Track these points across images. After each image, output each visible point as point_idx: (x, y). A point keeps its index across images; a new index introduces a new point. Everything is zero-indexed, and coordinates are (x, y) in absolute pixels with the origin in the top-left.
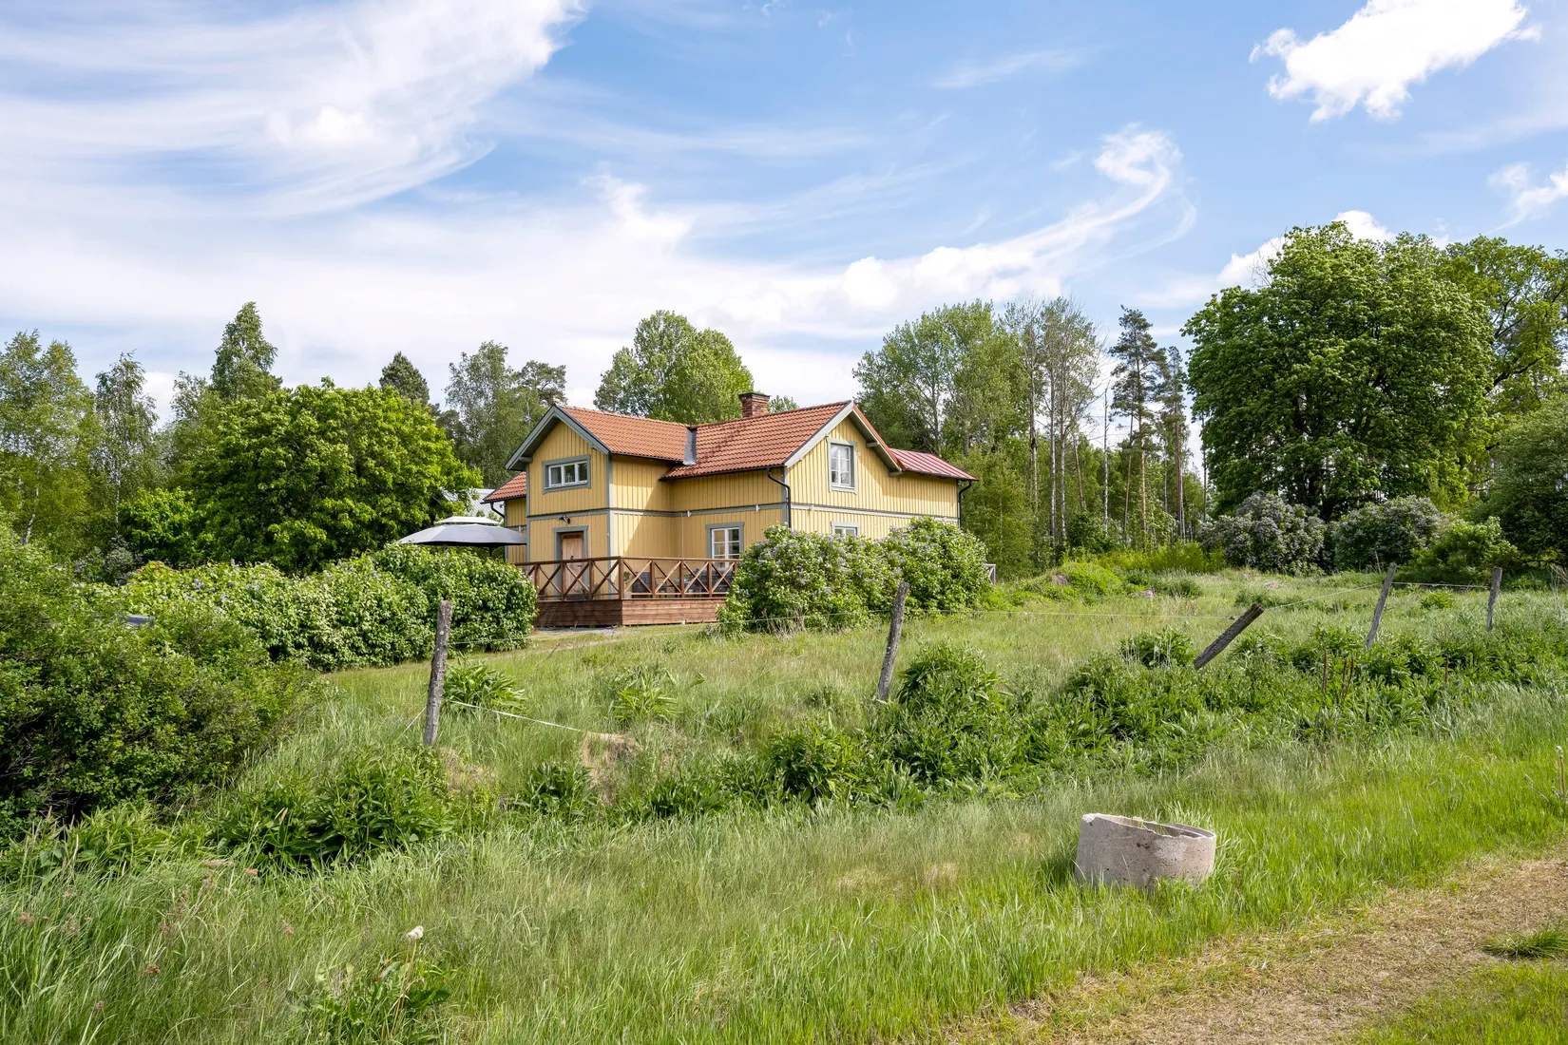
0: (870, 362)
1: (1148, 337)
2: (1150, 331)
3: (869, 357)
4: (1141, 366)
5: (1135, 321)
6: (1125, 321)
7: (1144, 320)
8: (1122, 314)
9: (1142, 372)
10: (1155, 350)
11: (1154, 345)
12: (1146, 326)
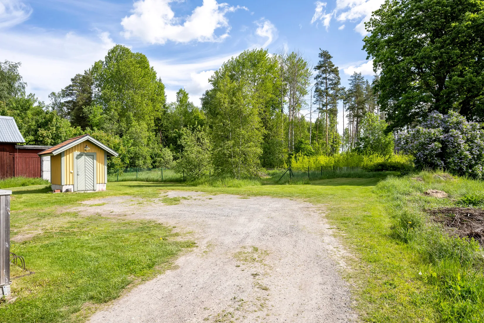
0: (217, 75)
1: (330, 62)
2: (331, 60)
3: (216, 73)
4: (328, 75)
5: (325, 55)
6: (321, 55)
7: (329, 55)
8: (320, 52)
9: (328, 77)
10: (333, 68)
11: (333, 66)
12: (330, 57)
